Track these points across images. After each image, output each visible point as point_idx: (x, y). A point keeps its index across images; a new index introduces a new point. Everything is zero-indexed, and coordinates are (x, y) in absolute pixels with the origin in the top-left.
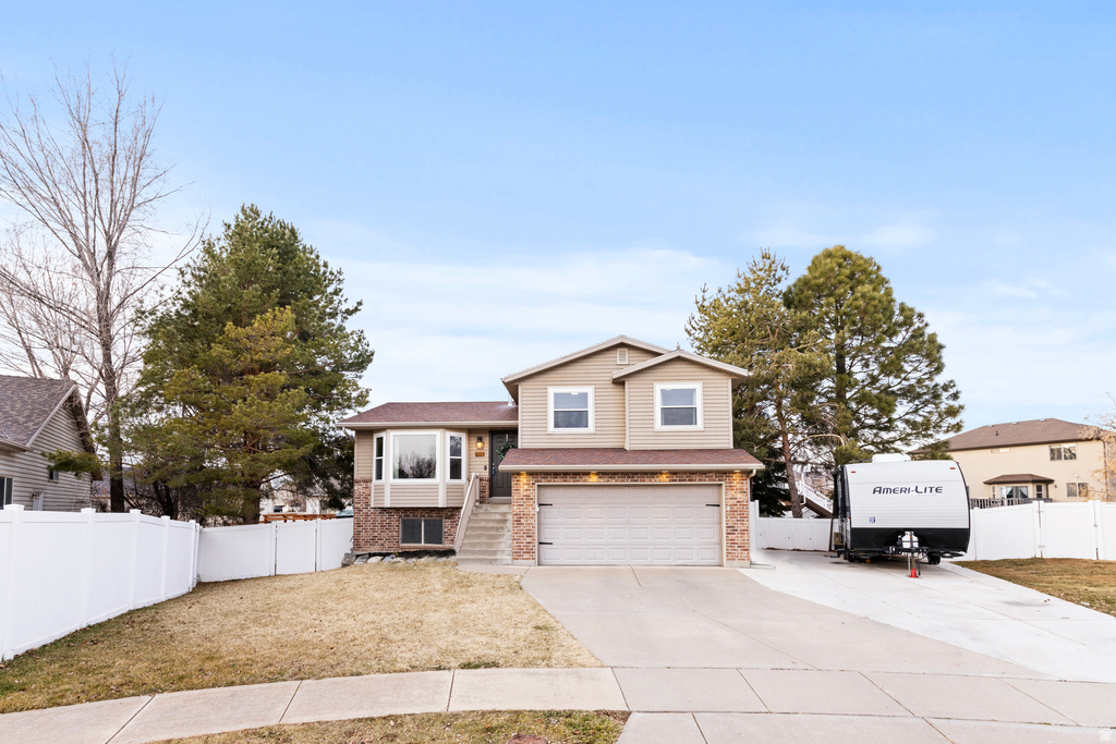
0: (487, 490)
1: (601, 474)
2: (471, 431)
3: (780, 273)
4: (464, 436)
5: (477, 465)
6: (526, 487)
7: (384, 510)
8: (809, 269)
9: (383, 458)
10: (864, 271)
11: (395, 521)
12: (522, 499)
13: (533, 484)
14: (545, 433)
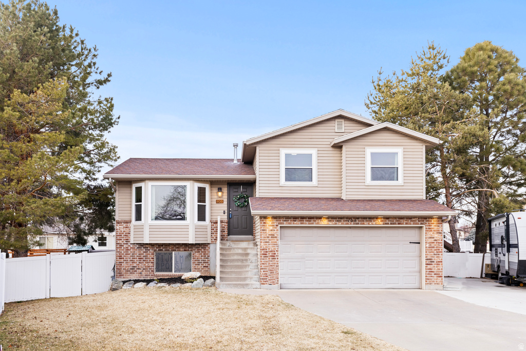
0: (226, 230)
1: (331, 218)
2: (212, 183)
3: (442, 62)
4: (207, 187)
5: (218, 209)
6: (271, 228)
7: (141, 245)
8: (464, 59)
9: (143, 203)
10: (509, 63)
11: (151, 254)
12: (268, 237)
13: (277, 226)
14: (278, 185)
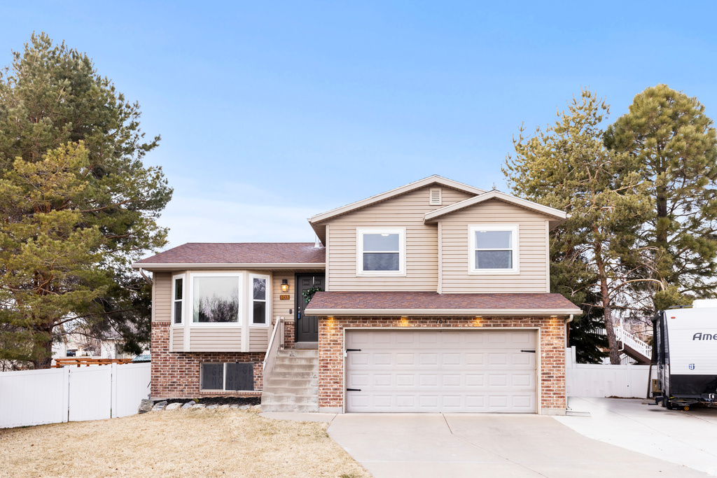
0: (292, 335)
1: (412, 318)
2: (275, 273)
3: (600, 112)
4: (268, 278)
5: (281, 309)
6: (333, 332)
7: (183, 354)
8: (631, 108)
9: (183, 300)
10: (687, 111)
11: (196, 367)
12: (329, 344)
13: (341, 328)
14: (354, 276)
